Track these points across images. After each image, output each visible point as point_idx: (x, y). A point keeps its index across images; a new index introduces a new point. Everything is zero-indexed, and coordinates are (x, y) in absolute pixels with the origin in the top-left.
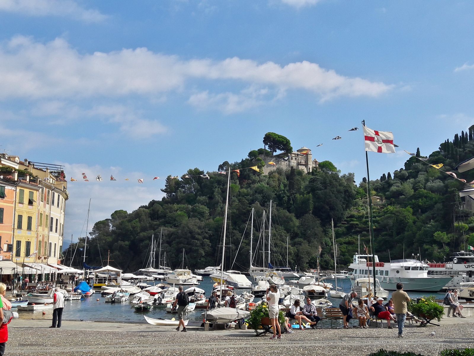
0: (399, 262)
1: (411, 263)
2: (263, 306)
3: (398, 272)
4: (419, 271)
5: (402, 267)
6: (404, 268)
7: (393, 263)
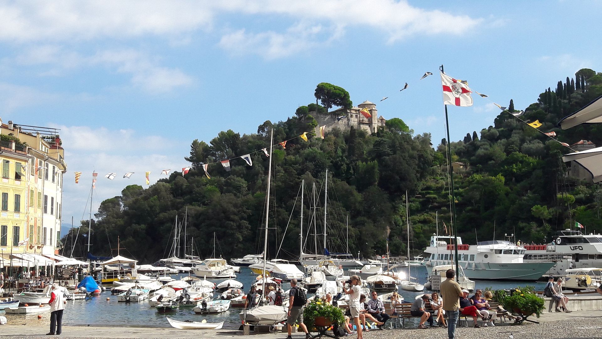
0: (487, 244)
1: (503, 245)
2: (317, 303)
3: (486, 256)
4: (513, 255)
5: (492, 250)
6: (494, 251)
7: (481, 245)
